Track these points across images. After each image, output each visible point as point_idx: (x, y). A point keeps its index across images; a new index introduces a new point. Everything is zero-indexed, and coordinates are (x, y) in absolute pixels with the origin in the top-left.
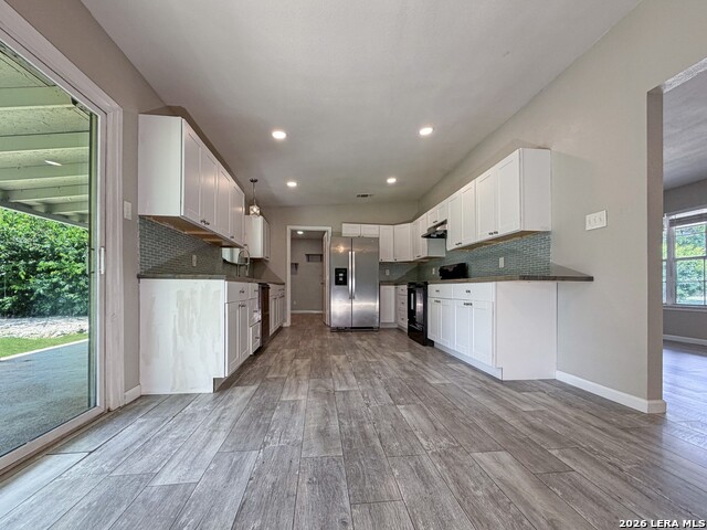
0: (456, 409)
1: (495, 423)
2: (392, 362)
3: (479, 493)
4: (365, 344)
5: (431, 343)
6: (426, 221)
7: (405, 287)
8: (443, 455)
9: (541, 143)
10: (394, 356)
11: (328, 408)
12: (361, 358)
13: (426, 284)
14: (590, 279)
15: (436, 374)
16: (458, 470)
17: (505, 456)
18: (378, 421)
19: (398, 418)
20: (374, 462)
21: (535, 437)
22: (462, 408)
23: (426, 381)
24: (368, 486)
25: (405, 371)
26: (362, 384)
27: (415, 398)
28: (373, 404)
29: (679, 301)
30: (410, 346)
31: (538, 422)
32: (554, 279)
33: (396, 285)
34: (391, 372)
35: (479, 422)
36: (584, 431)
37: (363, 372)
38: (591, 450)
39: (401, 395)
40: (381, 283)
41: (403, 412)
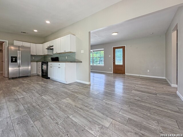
0: (57, 93)
1: (66, 93)
2: (38, 85)
3: (63, 107)
4: (26, 82)
5: (49, 78)
6: (47, 45)
7: (41, 63)
8: (56, 103)
9: (74, 34)
10: (38, 84)
11: (17, 104)
12: (26, 86)
13: (48, 62)
14: (82, 62)
15: (51, 86)
16: (59, 104)
17: (68, 99)
18: (37, 102)
19: (43, 99)
20: (38, 111)
21: (73, 93)
22: (59, 92)
23: (49, 88)
24: (37, 116)
25: (42, 87)
26: (29, 94)
27: (47, 93)
28: (34, 98)
29: (94, 65)
30: (42, 80)
31: (73, 91)
32: (76, 62)
33: (37, 62)
34: (38, 88)
35: (62, 94)
36: (81, 90)
37: (28, 90)
38: (81, 93)
39: (42, 93)
40: (31, 61)
41: (44, 97)
